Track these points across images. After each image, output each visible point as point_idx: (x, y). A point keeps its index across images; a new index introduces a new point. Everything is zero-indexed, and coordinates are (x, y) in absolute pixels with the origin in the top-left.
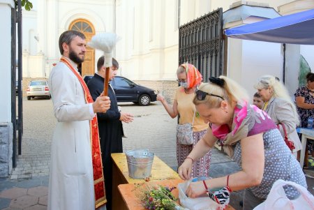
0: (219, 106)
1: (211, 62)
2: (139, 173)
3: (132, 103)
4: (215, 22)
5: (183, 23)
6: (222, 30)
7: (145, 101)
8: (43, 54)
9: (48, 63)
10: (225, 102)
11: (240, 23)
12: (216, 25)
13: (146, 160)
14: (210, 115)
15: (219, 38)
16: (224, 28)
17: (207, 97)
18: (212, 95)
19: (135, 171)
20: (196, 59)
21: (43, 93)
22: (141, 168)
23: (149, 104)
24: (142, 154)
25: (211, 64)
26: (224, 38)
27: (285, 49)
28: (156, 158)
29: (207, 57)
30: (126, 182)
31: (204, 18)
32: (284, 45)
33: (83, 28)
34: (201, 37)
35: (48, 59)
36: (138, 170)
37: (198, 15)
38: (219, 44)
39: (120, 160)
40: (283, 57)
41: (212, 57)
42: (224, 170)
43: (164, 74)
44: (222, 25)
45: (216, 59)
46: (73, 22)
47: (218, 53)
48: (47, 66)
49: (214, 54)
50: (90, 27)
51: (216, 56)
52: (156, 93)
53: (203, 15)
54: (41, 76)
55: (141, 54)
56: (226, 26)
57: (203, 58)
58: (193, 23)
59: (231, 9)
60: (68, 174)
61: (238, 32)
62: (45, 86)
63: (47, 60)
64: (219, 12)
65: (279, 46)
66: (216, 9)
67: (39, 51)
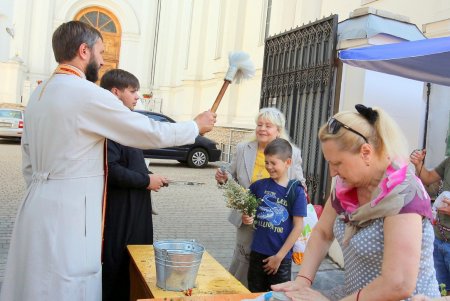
0: (358, 150)
1: (314, 102)
2: (175, 281)
3: (176, 162)
4: (324, 36)
5: (272, 33)
6: (335, 51)
7: (199, 159)
8: (21, 63)
9: (28, 78)
10: (369, 146)
11: (364, 42)
12: (327, 42)
13: (189, 258)
14: (340, 163)
15: (329, 63)
16: (338, 48)
17: (342, 131)
18: (350, 129)
19: (167, 276)
20: (289, 95)
21: (13, 131)
22: (179, 273)
23: (205, 166)
24: (182, 247)
25: (313, 105)
26: (337, 63)
27: (429, 92)
28: (206, 256)
29: (308, 94)
30: (151, 296)
31: (308, 28)
32: (429, 85)
33: (100, 24)
34: (300, 60)
35: (28, 72)
36: (173, 276)
37: (299, 23)
38: (328, 74)
39: (143, 257)
40: (425, 105)
41: (315, 93)
42: (322, 283)
43: (235, 116)
44: (336, 42)
45: (322, 97)
46: (82, 11)
47: (326, 89)
48: (27, 84)
49: (319, 89)
50: (112, 23)
51: (322, 92)
52: (218, 147)
53: (306, 23)
54: (13, 100)
55: (199, 80)
56: (342, 45)
57: (301, 94)
58: (289, 34)
59: (351, 19)
60: (70, 276)
61: (360, 56)
62: (19, 120)
63: (26, 73)
64: (332, 20)
65: (420, 86)
66: (327, 15)
67: (12, 55)
